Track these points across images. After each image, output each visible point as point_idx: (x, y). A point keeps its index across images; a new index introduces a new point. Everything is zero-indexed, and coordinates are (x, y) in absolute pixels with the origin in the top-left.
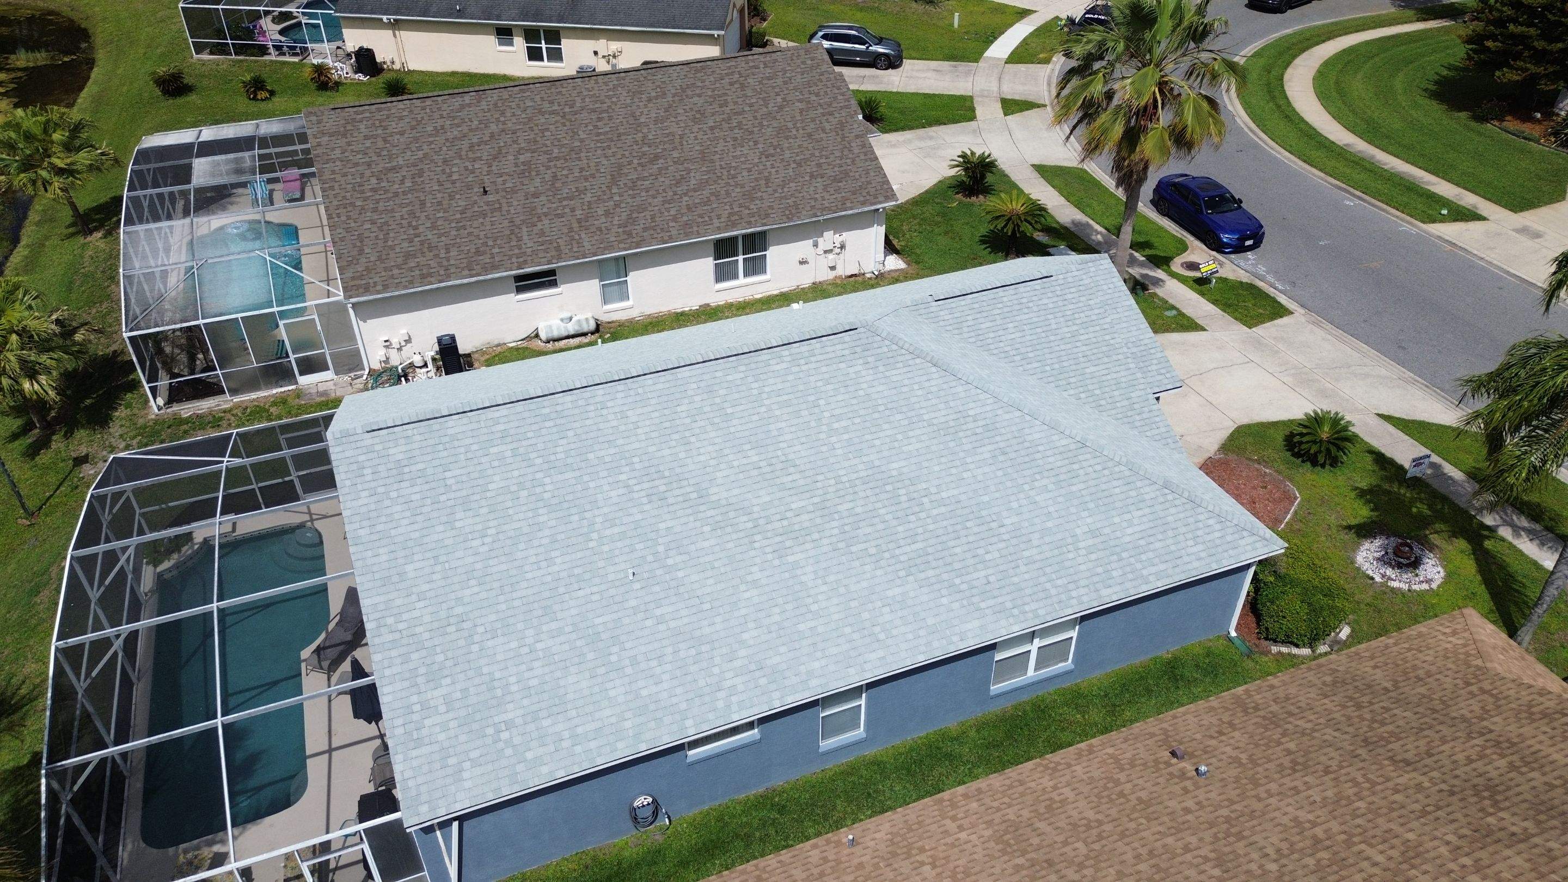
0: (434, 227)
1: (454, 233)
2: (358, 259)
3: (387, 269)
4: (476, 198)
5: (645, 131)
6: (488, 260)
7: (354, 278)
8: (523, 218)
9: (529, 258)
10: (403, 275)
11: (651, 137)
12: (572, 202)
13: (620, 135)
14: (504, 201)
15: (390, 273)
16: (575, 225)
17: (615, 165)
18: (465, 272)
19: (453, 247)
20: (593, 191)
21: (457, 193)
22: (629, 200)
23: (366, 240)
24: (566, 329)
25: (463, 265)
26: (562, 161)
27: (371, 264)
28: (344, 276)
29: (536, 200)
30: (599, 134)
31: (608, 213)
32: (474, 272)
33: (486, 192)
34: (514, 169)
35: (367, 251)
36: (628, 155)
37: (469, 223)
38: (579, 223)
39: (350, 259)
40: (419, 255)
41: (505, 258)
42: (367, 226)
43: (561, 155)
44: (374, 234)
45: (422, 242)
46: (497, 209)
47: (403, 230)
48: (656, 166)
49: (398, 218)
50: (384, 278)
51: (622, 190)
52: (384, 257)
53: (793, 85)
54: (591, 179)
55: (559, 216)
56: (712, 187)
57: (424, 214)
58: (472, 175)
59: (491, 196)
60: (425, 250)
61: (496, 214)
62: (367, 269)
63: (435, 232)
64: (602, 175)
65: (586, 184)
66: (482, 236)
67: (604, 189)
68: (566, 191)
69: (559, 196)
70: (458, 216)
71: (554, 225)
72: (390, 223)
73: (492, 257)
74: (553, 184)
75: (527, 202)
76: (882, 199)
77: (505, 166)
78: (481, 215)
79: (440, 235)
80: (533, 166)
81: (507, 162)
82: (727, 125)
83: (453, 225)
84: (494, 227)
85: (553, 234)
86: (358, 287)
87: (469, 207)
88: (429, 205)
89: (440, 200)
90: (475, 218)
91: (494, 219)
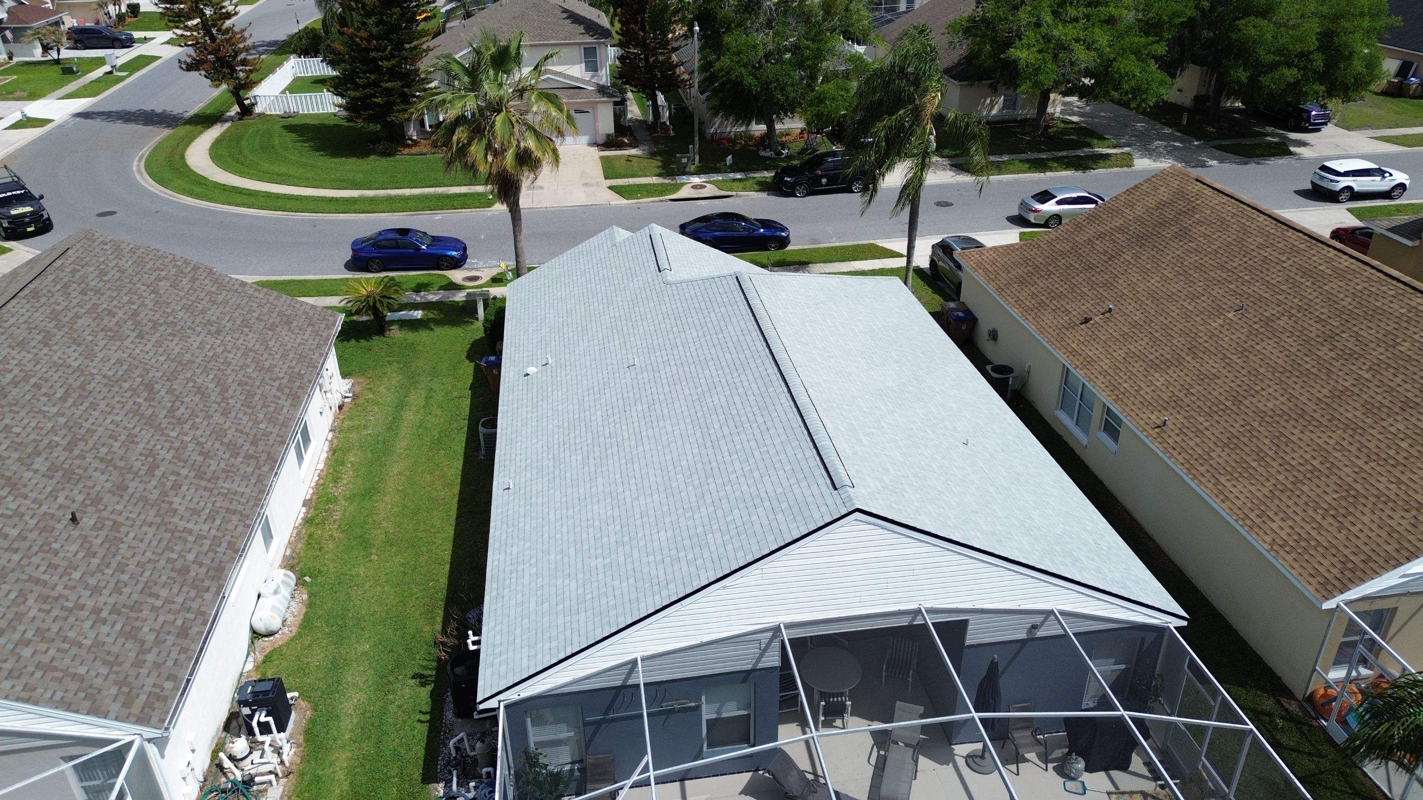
0: (96, 590)
1: (124, 577)
2: (91, 686)
3: (138, 663)
4: (76, 533)
5: (95, 371)
6: (203, 570)
7: (127, 704)
8: (152, 513)
9: (228, 538)
10: (164, 654)
11: (111, 373)
12: (162, 469)
13: (82, 387)
14: (105, 514)
15: (149, 664)
16: (203, 483)
17: (131, 415)
18: (208, 596)
19: (151, 588)
20: (159, 447)
21: (49, 544)
22: (199, 433)
23: (54, 664)
24: (284, 597)
25: (193, 593)
26: (81, 443)
27: (112, 676)
28: (113, 715)
29: (131, 491)
30: (63, 399)
31: (206, 455)
32: (213, 589)
33: (74, 519)
34: (54, 481)
35: (82, 670)
36: (124, 400)
37: (119, 558)
38: (202, 479)
39: (82, 695)
40: (137, 624)
41: (211, 555)
42: (27, 652)
43: (68, 438)
44: (52, 652)
45: (115, 610)
46: (116, 525)
47: (71, 620)
48: (163, 393)
49: (42, 615)
50: (154, 674)
51: (178, 429)
52: (112, 659)
53: (130, 271)
54: (136, 439)
55: (176, 486)
56: (230, 380)
57: (60, 588)
58: (27, 518)
59: (85, 520)
60: (133, 614)
61: (123, 529)
62: (120, 684)
63: (106, 592)
64: (138, 429)
65: (141, 445)
66: (154, 557)
67: (163, 439)
68: (139, 464)
69: (142, 473)
70: (96, 561)
71: (188, 498)
72: (44, 626)
73: (201, 565)
74: (116, 468)
75: (126, 498)
76: (331, 319)
77: (41, 486)
78: (113, 542)
79: (118, 590)
80: (65, 466)
81: (34, 481)
82: (147, 329)
83: (109, 571)
84: (147, 541)
85: (202, 504)
86: (148, 705)
87: (87, 545)
88: (46, 577)
89: (46, 563)
90: (113, 549)
91: (132, 535)
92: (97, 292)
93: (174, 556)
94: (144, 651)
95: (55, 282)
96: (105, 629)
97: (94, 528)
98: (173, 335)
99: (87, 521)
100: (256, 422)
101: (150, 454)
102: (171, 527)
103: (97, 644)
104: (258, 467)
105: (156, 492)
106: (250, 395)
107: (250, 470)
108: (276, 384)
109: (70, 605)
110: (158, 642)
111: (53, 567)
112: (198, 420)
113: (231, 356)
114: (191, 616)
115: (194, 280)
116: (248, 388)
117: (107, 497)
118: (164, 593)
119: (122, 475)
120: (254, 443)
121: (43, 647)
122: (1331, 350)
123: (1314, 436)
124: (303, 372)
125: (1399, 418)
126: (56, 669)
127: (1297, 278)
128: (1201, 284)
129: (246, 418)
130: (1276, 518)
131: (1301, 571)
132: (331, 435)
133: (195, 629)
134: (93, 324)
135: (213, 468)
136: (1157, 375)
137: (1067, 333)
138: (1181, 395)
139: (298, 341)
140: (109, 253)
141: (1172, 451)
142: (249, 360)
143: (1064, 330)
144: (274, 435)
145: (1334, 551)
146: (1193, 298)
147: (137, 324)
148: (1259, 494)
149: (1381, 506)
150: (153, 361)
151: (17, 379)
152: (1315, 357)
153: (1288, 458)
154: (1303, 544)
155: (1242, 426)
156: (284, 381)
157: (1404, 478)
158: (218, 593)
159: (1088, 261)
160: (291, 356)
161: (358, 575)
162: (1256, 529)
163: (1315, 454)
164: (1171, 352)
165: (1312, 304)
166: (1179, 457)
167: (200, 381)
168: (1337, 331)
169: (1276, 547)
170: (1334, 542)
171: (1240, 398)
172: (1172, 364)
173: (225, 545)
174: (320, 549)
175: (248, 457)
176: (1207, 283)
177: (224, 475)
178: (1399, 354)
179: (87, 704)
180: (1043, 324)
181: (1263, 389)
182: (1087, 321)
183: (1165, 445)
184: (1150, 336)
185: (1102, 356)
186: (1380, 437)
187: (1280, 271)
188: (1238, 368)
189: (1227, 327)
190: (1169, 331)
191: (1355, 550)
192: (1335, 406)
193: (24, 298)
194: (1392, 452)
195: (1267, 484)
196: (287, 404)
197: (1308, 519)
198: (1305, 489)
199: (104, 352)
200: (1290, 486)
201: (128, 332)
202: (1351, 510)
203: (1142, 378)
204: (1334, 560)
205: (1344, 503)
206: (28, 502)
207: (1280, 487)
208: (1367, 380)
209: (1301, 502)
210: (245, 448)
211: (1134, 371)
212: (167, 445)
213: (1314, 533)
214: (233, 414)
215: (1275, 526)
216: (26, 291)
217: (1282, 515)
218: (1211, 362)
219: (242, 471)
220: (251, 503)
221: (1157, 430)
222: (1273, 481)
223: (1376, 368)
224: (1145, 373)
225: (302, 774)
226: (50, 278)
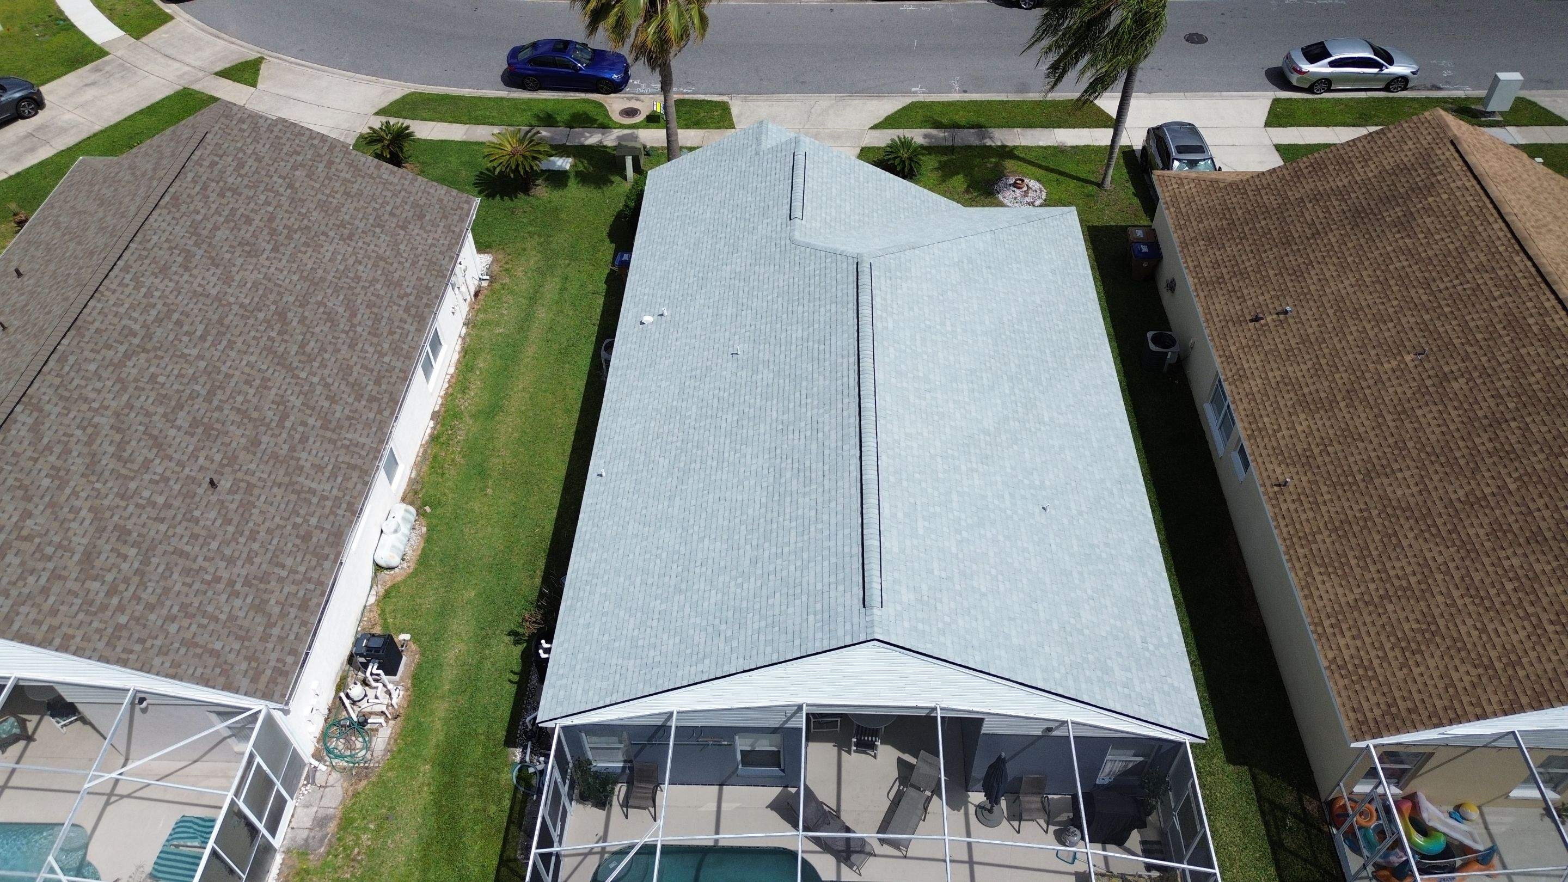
2: (225, 662)
3: (265, 638)
4: (214, 498)
5: (232, 300)
6: (324, 536)
7: (255, 680)
8: (282, 472)
9: (347, 498)
10: (287, 627)
11: (247, 301)
12: (292, 418)
13: (220, 322)
14: (240, 475)
15: (274, 639)
16: (329, 434)
17: (265, 353)
18: (327, 565)
19: (277, 557)
20: (289, 392)
21: (191, 512)
22: (326, 372)
23: (197, 640)
24: (404, 535)
25: (314, 562)
26: (219, 392)
27: (244, 652)
28: (243, 689)
29: (263, 446)
30: (203, 338)
31: (332, 399)
32: (332, 557)
33: (212, 483)
34: (196, 439)
35: (218, 646)
36: (258, 335)
37: (251, 524)
38: (327, 429)
39: (218, 670)
40: (266, 596)
41: (332, 518)
42: (173, 628)
43: (208, 387)
44: (194, 627)
45: (247, 583)
46: (250, 487)
47: (210, 593)
48: (294, 323)
49: (185, 589)
50: (278, 648)
51: (307, 369)
52: (243, 633)
53: (266, 159)
54: (269, 384)
55: (304, 439)
56: (359, 301)
57: (200, 559)
58: (172, 483)
59: (223, 482)
60: (262, 586)
61: (256, 492)
62: (249, 659)
63: (240, 563)
64: (271, 371)
65: (274, 391)
66: (282, 523)
67: (294, 381)
68: (270, 413)
69: (274, 424)
70: (231, 529)
71: (314, 452)
72: (188, 601)
73: (323, 529)
74: (250, 419)
75: (259, 455)
76: (466, 206)
77: (183, 445)
78: (247, 506)
79: (249, 560)
80: (206, 420)
81: (178, 440)
82: (281, 238)
83: (242, 540)
84: (276, 504)
85: (326, 459)
86: (272, 681)
87: (223, 511)
88: (188, 548)
89: (188, 533)
90: (246, 515)
91: (263, 498)
92: (235, 191)
93: (299, 520)
94: (270, 625)
95: (194, 181)
96: (238, 602)
97: (231, 492)
98: (306, 244)
99: (225, 484)
100: (382, 355)
101: (281, 401)
102: (298, 487)
103: (232, 618)
104: (380, 412)
105: (286, 447)
106: (377, 319)
107: (371, 415)
108: (403, 303)
109: (208, 577)
110: (283, 615)
111: (195, 536)
112: (327, 356)
113: (361, 268)
114: (311, 586)
115: (330, 163)
116: (375, 310)
117: (242, 455)
118: (289, 562)
119: (256, 427)
120: (378, 382)
121: (186, 623)
122: (1491, 440)
123: (1425, 547)
124: (431, 284)
125: (1519, 552)
126: (196, 645)
127: (1499, 327)
128: (1395, 303)
129: (371, 350)
130: (1347, 634)
131: (1347, 701)
132: (464, 331)
133: (315, 601)
134: (232, 237)
135: (338, 415)
136: (1302, 416)
137: (1233, 329)
138: (1316, 451)
139: (430, 241)
140: (246, 134)
141: (1280, 520)
142: (379, 272)
143: (1230, 324)
144: (397, 370)
145: (1385, 689)
146: (1380, 320)
147: (273, 232)
148: (1343, 600)
149: (1453, 652)
150: (287, 281)
151: (161, 316)
152: (1470, 444)
153: (1388, 565)
154: (1361, 671)
155: (1361, 511)
156: (412, 298)
157: (1490, 627)
158: (335, 561)
159: (1290, 230)
160: (421, 263)
161: (473, 510)
162: (1324, 640)
163: (1417, 568)
164: (1328, 390)
165: (1499, 370)
166: (1285, 530)
167: (330, 304)
168: (1508, 417)
169: (1333, 667)
170: (1391, 679)
171: (1373, 475)
172: (1323, 406)
173: (344, 506)
174: (443, 474)
175: (372, 399)
176: (1403, 304)
177: (347, 424)
178: (1557, 468)
179: (222, 680)
180: (1212, 307)
181: (1401, 470)
182: (1256, 319)
183: (1277, 510)
184: (1315, 360)
185: (1256, 373)
186: (1490, 569)
187: (1485, 311)
188: (1387, 434)
189: (1398, 373)
190: (1337, 360)
191: (1406, 695)
192: (1463, 516)
193: (165, 207)
194: (1493, 592)
195: (1356, 591)
196: (413, 329)
197: (1377, 645)
198: (1390, 607)
199: (241, 273)
200: (1376, 600)
201: (264, 244)
202: (1423, 647)
203: (1286, 415)
204: (1382, 700)
205: (1419, 637)
206: (172, 464)
207: (1367, 598)
208: (1510, 492)
209: (1379, 623)
210: (369, 388)
211: (1282, 403)
212: (297, 389)
213: (1376, 662)
214: (360, 345)
215: (1342, 642)
216: (167, 198)
217: (1354, 632)
218: (1363, 415)
219: (364, 417)
220: (371, 456)
221: (1276, 489)
222: (1363, 589)
223: (1526, 478)
224: (1291, 410)
225: (408, 719)
226: (190, 176)
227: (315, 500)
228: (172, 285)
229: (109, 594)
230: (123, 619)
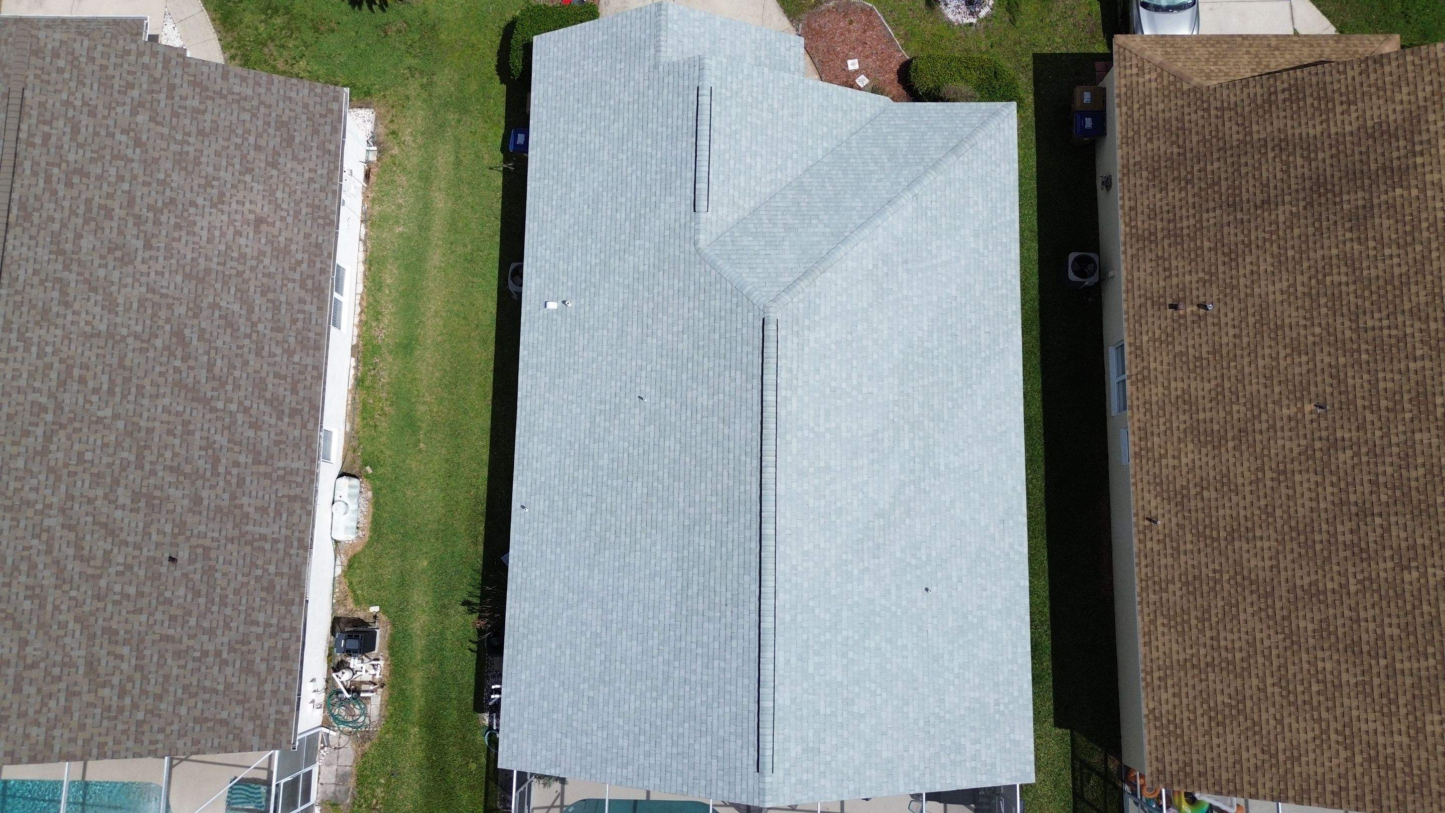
4: (178, 574)
6: (285, 581)
8: (230, 526)
9: (296, 534)
10: (276, 680)
12: (224, 461)
14: (194, 541)
15: (268, 694)
16: (262, 469)
18: (295, 609)
21: (163, 594)
23: (205, 715)
24: (353, 511)
25: (283, 609)
26: (147, 453)
27: (246, 713)
28: (256, 747)
29: (205, 502)
33: (172, 559)
34: (141, 515)
35: (224, 715)
40: (250, 657)
43: (134, 449)
45: (232, 650)
46: (207, 549)
47: (203, 669)
48: (195, 342)
49: (182, 671)
50: (274, 701)
51: (222, 396)
52: (240, 697)
54: (191, 427)
55: (241, 482)
57: (185, 639)
59: (181, 554)
60: (245, 648)
61: (213, 554)
62: (252, 719)
63: (219, 632)
64: (188, 411)
65: (198, 435)
66: (245, 580)
67: (213, 416)
68: (201, 462)
69: (208, 474)
70: (202, 600)
71: (254, 493)
73: (282, 575)
77: (133, 525)
78: (210, 571)
79: (227, 626)
80: (144, 490)
88: (171, 632)
89: (167, 617)
90: (212, 582)
91: (221, 559)
94: (262, 682)
95: (35, 174)
97: (191, 561)
98: (178, 227)
99: (183, 555)
102: (249, 537)
103: (228, 686)
104: (304, 426)
105: (226, 496)
106: (275, 306)
107: (297, 433)
108: (297, 276)
109: (197, 654)
110: (270, 670)
111: (173, 618)
112: (237, 373)
113: (243, 241)
114: (286, 635)
115: (172, 88)
116: (271, 296)
117: (190, 519)
118: (261, 618)
119: (193, 483)
124: (320, 241)
130: (1170, 690)
131: (1154, 751)
132: (363, 231)
133: (293, 648)
135: (265, 443)
136: (1190, 446)
137: (1150, 312)
138: (1193, 492)
141: (1142, 558)
143: (1149, 303)
153: (1222, 635)
154: (1172, 727)
155: (1214, 571)
159: (1240, 188)
160: (304, 211)
162: (1149, 689)
166: (1144, 570)
169: (1151, 716)
171: (1236, 535)
172: (1212, 441)
176: (1324, 334)
179: (237, 743)
180: (1136, 274)
182: (1174, 307)
183: (1142, 546)
184: (1219, 380)
189: (1293, 424)
190: (1240, 386)
193: (17, 225)
194: (1300, 688)
195: (1188, 651)
196: (313, 309)
197: (1191, 708)
198: (1211, 676)
199: (123, 291)
200: (1202, 665)
202: (1227, 722)
203: (1175, 439)
204: (1181, 758)
205: (1227, 712)
206: (130, 549)
211: (1175, 425)
212: (219, 425)
213: (1186, 723)
214: (267, 348)
215: (1164, 696)
216: (14, 210)
217: (1176, 690)
218: (1246, 464)
219: (291, 437)
221: (1147, 523)
227: (268, 546)
228: (59, 332)
229: (121, 697)
230: (140, 716)
